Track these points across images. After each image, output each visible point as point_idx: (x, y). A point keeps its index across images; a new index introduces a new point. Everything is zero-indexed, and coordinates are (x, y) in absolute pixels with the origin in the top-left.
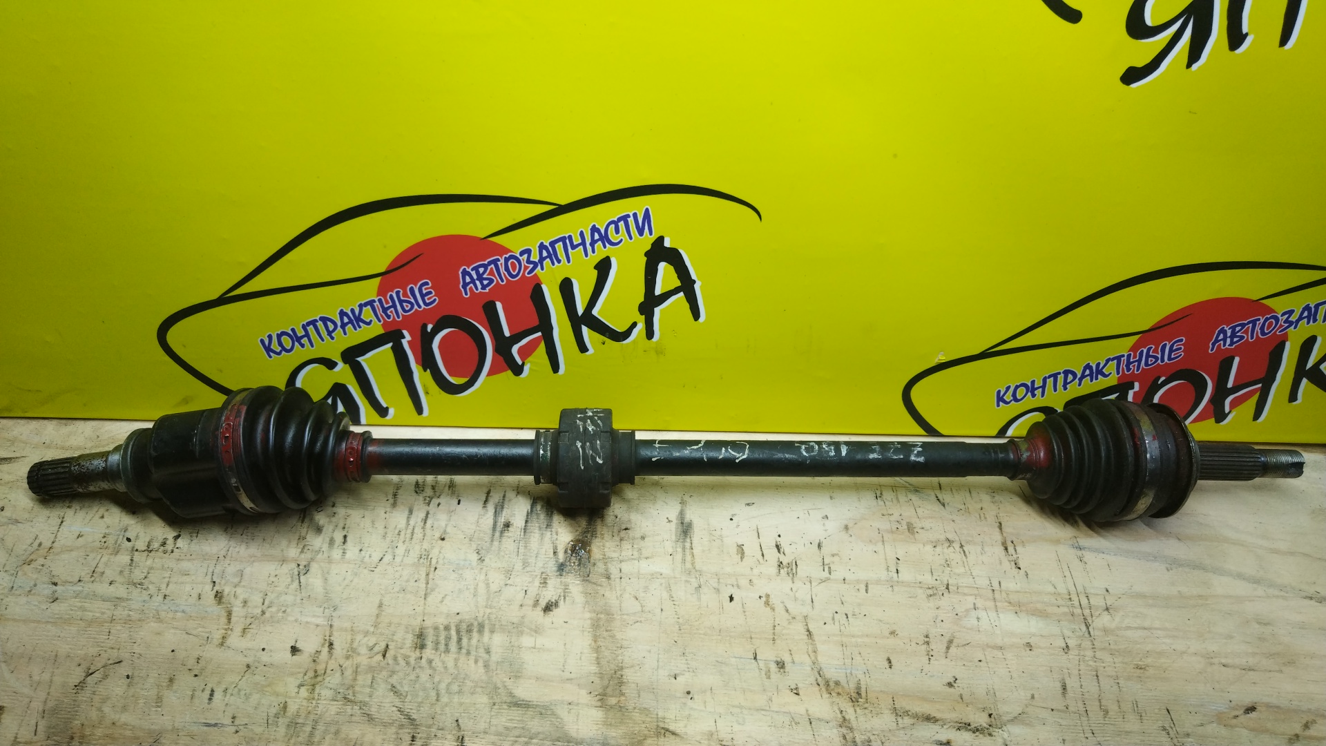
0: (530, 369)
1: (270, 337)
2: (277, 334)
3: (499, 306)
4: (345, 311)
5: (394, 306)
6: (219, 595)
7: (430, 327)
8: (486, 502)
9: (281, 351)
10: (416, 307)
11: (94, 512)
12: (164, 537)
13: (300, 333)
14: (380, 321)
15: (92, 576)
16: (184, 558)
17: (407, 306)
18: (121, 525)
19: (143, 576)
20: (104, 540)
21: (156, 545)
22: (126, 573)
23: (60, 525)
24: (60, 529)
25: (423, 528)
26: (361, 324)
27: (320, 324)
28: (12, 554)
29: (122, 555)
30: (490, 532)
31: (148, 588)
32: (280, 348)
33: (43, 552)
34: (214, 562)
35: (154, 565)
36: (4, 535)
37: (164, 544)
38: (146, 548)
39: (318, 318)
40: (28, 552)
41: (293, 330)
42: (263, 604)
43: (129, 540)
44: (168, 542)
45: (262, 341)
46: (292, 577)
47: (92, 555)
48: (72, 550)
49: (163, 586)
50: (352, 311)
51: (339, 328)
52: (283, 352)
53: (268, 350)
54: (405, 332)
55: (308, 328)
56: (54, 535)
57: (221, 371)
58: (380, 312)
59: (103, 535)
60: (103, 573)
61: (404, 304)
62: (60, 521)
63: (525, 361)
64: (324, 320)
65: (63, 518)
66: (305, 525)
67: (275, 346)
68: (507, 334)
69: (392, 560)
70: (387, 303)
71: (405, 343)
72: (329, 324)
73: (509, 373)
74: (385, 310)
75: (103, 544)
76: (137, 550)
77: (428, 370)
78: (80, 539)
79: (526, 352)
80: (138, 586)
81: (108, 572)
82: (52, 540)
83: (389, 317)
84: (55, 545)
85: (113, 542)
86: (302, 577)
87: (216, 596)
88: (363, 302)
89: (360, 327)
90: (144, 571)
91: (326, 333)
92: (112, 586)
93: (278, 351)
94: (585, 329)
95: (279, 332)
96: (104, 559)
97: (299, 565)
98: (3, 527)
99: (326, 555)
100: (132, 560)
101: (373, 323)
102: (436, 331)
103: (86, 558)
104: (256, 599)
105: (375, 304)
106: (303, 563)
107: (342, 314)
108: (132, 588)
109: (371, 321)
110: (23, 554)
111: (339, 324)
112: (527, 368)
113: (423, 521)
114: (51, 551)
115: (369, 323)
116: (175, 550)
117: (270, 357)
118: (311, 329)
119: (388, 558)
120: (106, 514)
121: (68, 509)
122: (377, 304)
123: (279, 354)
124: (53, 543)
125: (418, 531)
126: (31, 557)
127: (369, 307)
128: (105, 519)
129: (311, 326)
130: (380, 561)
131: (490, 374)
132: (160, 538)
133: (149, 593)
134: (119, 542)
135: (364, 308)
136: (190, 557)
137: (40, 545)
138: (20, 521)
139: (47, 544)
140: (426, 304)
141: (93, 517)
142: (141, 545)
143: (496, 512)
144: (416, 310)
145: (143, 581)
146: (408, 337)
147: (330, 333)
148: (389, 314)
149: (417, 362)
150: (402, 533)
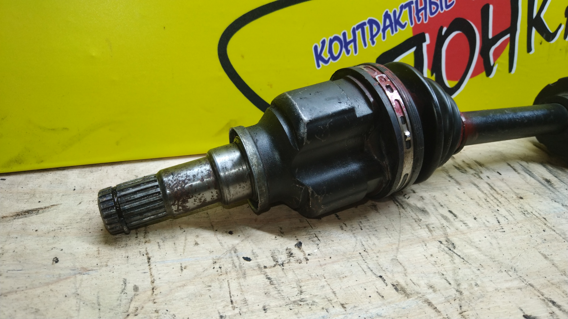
0: (497, 70)
1: (323, 42)
2: (330, 39)
3: (491, 8)
4: (389, 13)
5: (425, 8)
6: (398, 288)
7: (445, 29)
8: (515, 170)
9: (329, 59)
10: (439, 9)
11: (183, 241)
12: (285, 248)
13: (349, 38)
14: (412, 24)
15: (234, 308)
16: (325, 262)
17: (434, 8)
18: (226, 246)
19: (296, 291)
20: (217, 266)
21: (282, 257)
22: (274, 292)
23: (149, 262)
24: (151, 266)
25: (498, 193)
26: (398, 27)
27: (367, 27)
28: (102, 309)
29: (252, 276)
30: (544, 187)
31: (314, 302)
32: (329, 56)
33: (144, 295)
34: (360, 258)
35: (299, 277)
36: (77, 289)
37: (291, 255)
38: (275, 263)
39: (366, 21)
40: (124, 302)
41: (344, 34)
42: (450, 284)
43: (247, 259)
44: (293, 252)
45: (316, 48)
46: (447, 253)
47: (215, 285)
48: (184, 285)
49: (332, 296)
50: (395, 12)
51: (381, 32)
52: (331, 60)
53: (319, 57)
54: (427, 36)
55: (357, 32)
56: (148, 274)
57: (271, 86)
58: (414, 14)
59: (211, 261)
60: (245, 301)
61: (433, 6)
62: (145, 257)
63: (496, 62)
64: (372, 22)
65: (147, 254)
66: (409, 209)
67: (326, 55)
68: (490, 36)
69: (506, 220)
70: (421, 5)
71: (425, 45)
72: (375, 27)
73: (484, 73)
74: (418, 11)
75: (219, 270)
76: (265, 267)
77: (434, 75)
78: (184, 271)
79: (497, 54)
80: (302, 303)
81: (250, 298)
82: (150, 280)
83: (419, 19)
84: (157, 283)
85: (230, 265)
86: (455, 251)
87: (396, 289)
88: (404, 4)
89: (396, 30)
90: (293, 286)
91: (370, 37)
92: (268, 311)
93: (326, 59)
94: (534, 30)
95: (332, 37)
96: (234, 285)
97: (441, 242)
98: (69, 280)
99: (453, 229)
100: (269, 279)
101: (406, 26)
102: (448, 33)
103: (210, 290)
104: (437, 281)
105: (412, 6)
106: (443, 239)
107: (387, 16)
108: (296, 309)
109: (406, 24)
110: (120, 305)
111: (382, 27)
112: (495, 69)
113: (492, 189)
114: (156, 292)
115: (403, 26)
116: (309, 257)
117: (319, 66)
118: (359, 32)
119: (501, 219)
120: (199, 240)
121: (147, 244)
122: (413, 6)
123: (326, 62)
124: (153, 282)
125: (496, 196)
126: (133, 305)
127: (407, 9)
128: (202, 245)
129: (360, 30)
130: (499, 222)
131: (473, 75)
132: (281, 250)
133: (322, 306)
134: (237, 264)
135: (404, 10)
136: (331, 260)
137: (136, 289)
138: (90, 268)
139: (145, 284)
140: (447, 7)
141: (185, 246)
142: (265, 260)
143: (529, 175)
144: (439, 12)
145: (302, 296)
146: (428, 41)
147: (372, 37)
148: (420, 16)
149: (429, 67)
150: (488, 199)
